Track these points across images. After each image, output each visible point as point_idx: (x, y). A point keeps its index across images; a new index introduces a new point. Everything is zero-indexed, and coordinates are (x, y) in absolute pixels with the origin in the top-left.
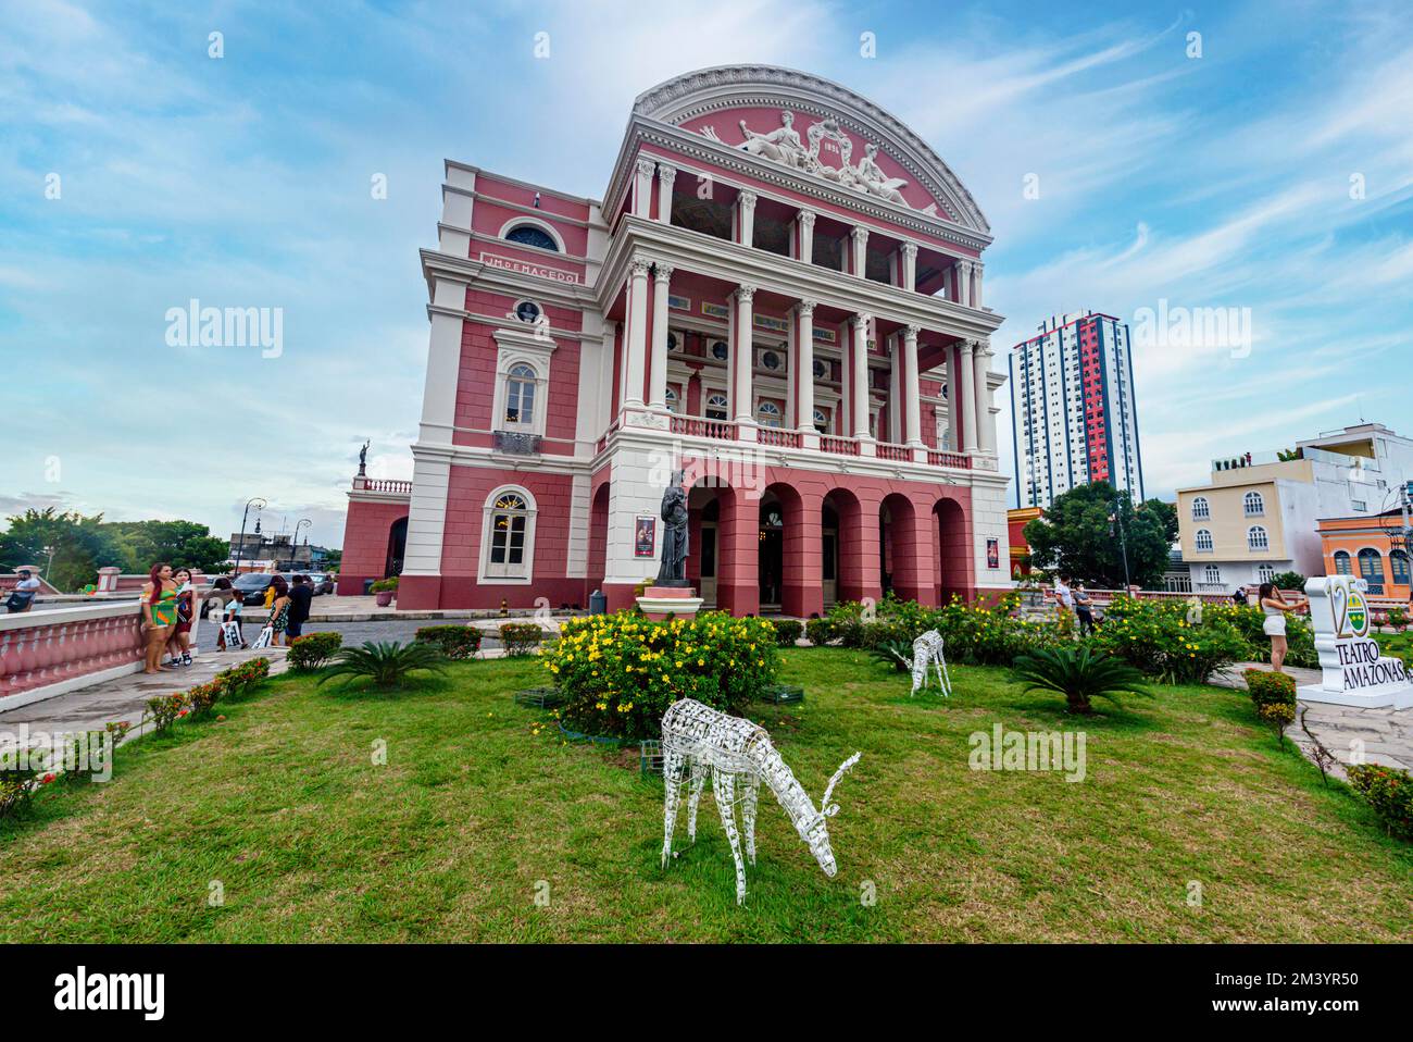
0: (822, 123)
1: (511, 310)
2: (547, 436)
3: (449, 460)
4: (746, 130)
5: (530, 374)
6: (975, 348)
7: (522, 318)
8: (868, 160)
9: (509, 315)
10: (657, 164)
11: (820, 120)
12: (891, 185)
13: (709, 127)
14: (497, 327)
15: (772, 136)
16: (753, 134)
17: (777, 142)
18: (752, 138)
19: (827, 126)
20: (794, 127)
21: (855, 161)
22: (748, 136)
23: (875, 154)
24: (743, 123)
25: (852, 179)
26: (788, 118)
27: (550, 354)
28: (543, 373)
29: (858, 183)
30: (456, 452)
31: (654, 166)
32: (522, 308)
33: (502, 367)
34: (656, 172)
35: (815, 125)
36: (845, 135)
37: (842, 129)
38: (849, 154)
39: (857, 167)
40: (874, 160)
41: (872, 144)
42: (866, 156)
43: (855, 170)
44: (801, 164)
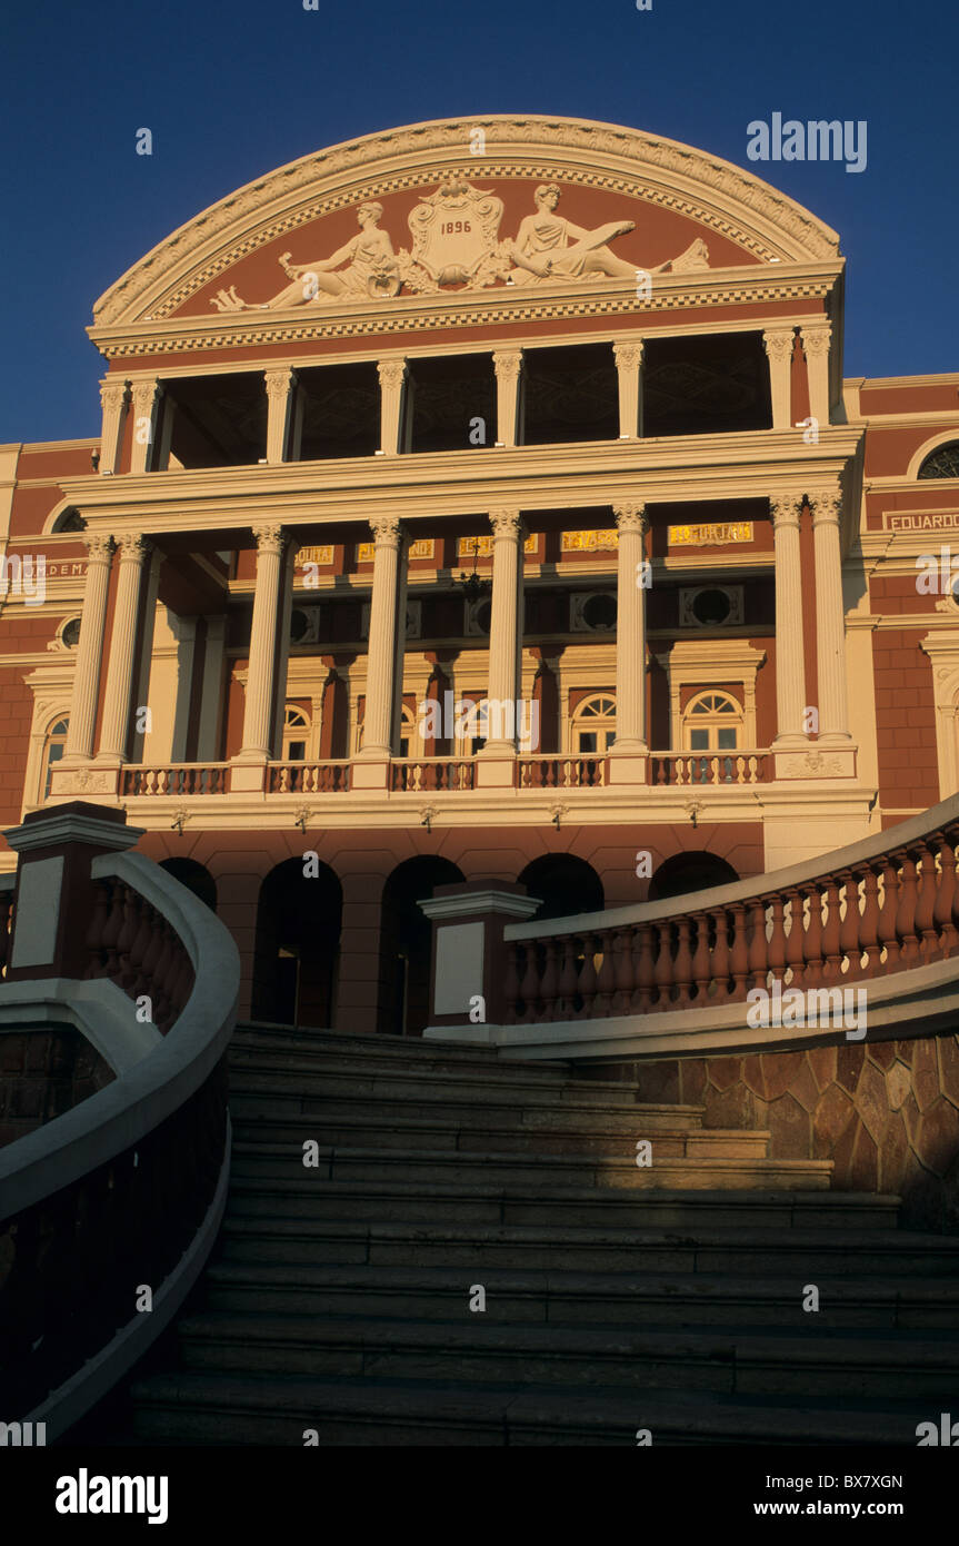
0: (439, 192)
4: (289, 269)
6: (806, 506)
7: (70, 643)
8: (544, 216)
10: (128, 385)
11: (430, 190)
12: (592, 241)
13: (227, 290)
14: (29, 669)
15: (339, 256)
16: (301, 268)
17: (345, 264)
18: (301, 275)
19: (445, 194)
20: (380, 224)
21: (508, 229)
22: (296, 274)
23: (551, 200)
24: (284, 260)
25: (500, 266)
26: (368, 215)
29: (514, 265)
31: (124, 389)
32: (68, 629)
34: (128, 397)
35: (422, 202)
36: (489, 192)
37: (480, 184)
38: (494, 223)
39: (514, 240)
40: (554, 210)
41: (547, 183)
42: (535, 210)
43: (508, 247)
44: (383, 283)
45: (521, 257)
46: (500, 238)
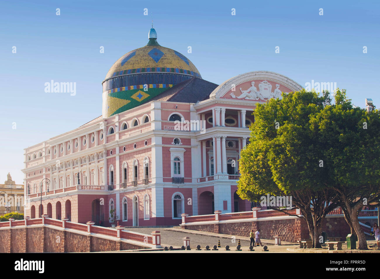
0: (263, 82)
1: (173, 142)
2: (185, 177)
3: (162, 186)
4: (242, 91)
5: (179, 160)
7: (175, 143)
8: (277, 90)
9: (172, 143)
10: (221, 109)
14: (170, 148)
15: (249, 90)
16: (243, 91)
17: (250, 92)
18: (243, 92)
19: (265, 83)
20: (255, 86)
22: (242, 92)
23: (279, 87)
24: (241, 89)
26: (253, 84)
27: (183, 153)
28: (182, 159)
29: (274, 98)
30: (165, 184)
31: (220, 110)
32: (175, 140)
33: (172, 159)
34: (221, 111)
35: (260, 83)
36: (270, 83)
37: (269, 82)
38: (271, 89)
39: (274, 92)
40: (279, 89)
41: (278, 84)
42: (276, 88)
43: (273, 94)
44: (257, 97)
45: (275, 96)
46: (272, 92)
